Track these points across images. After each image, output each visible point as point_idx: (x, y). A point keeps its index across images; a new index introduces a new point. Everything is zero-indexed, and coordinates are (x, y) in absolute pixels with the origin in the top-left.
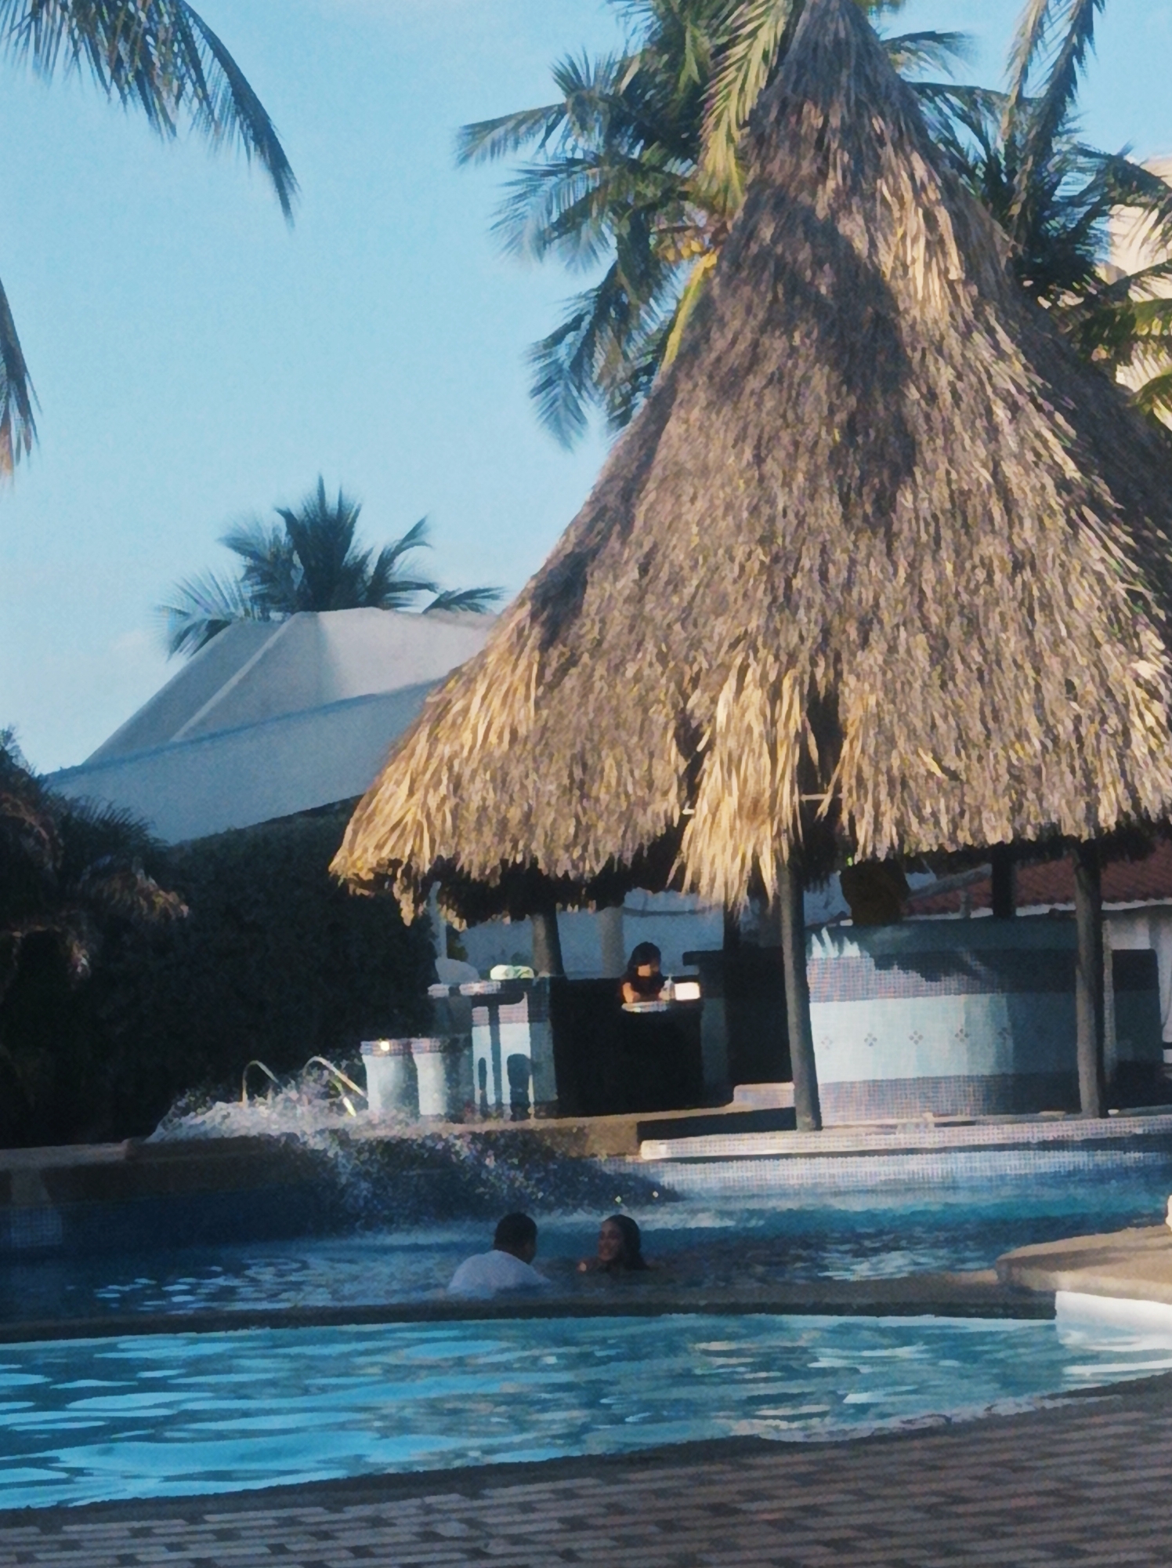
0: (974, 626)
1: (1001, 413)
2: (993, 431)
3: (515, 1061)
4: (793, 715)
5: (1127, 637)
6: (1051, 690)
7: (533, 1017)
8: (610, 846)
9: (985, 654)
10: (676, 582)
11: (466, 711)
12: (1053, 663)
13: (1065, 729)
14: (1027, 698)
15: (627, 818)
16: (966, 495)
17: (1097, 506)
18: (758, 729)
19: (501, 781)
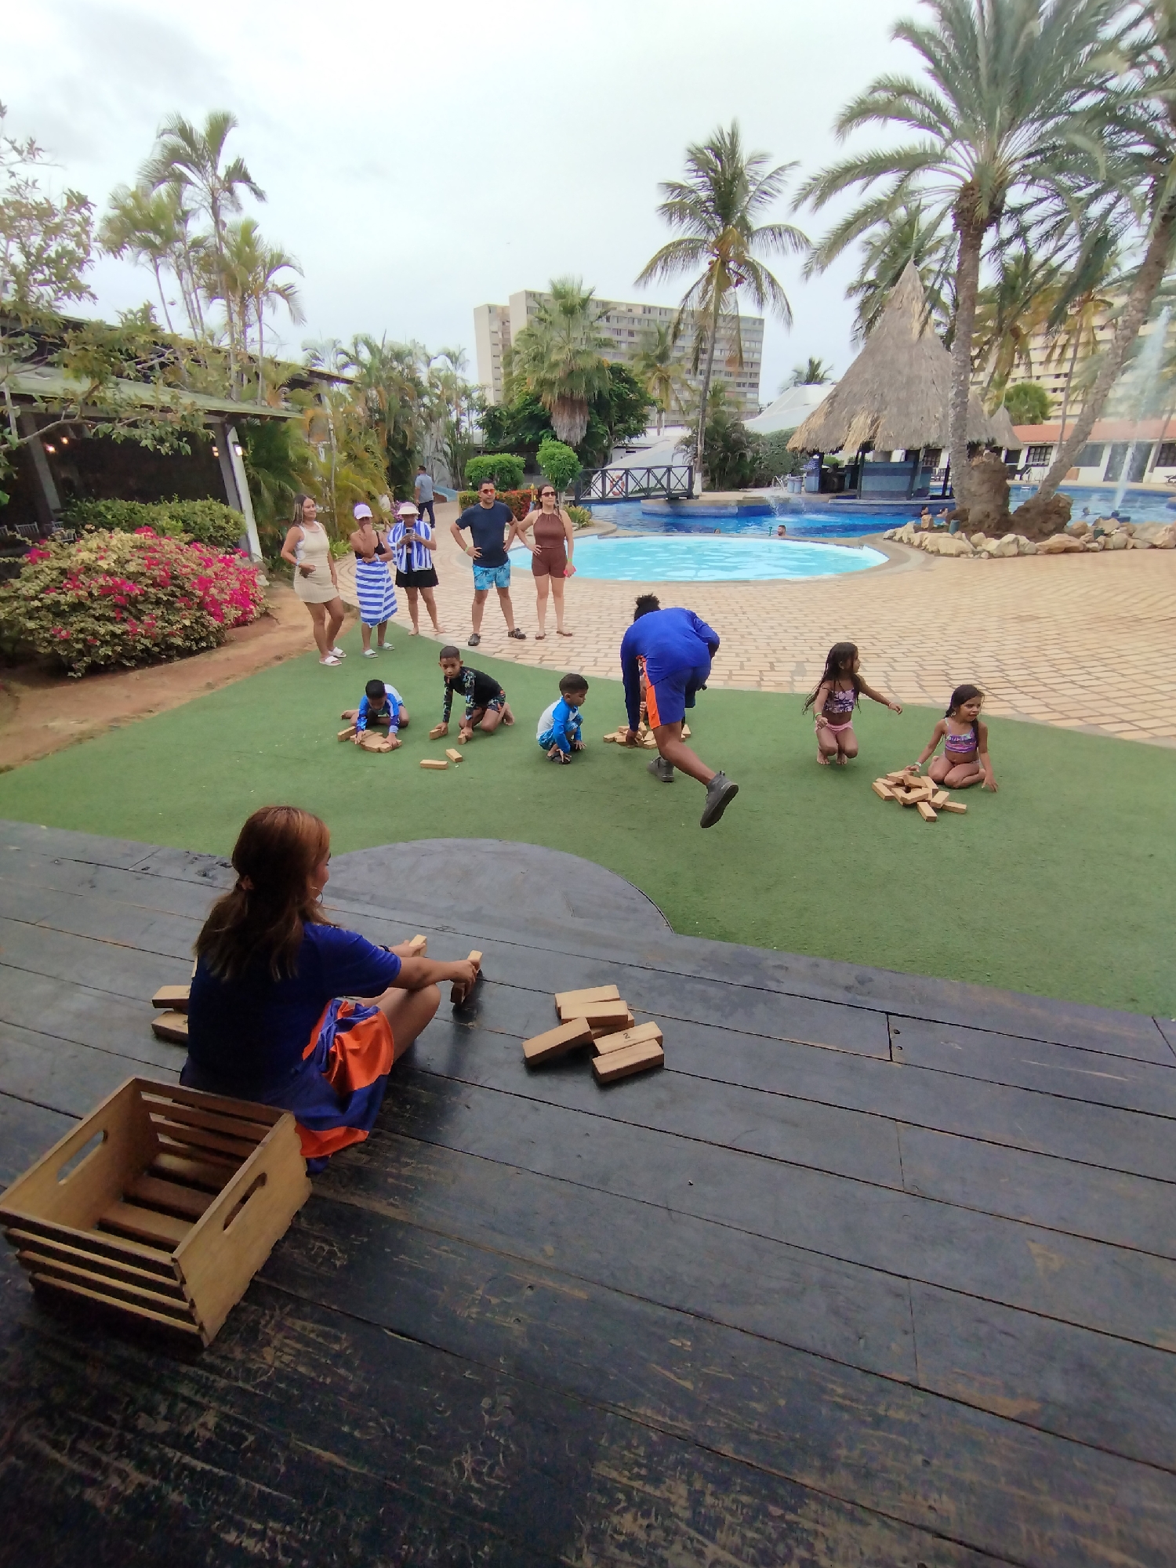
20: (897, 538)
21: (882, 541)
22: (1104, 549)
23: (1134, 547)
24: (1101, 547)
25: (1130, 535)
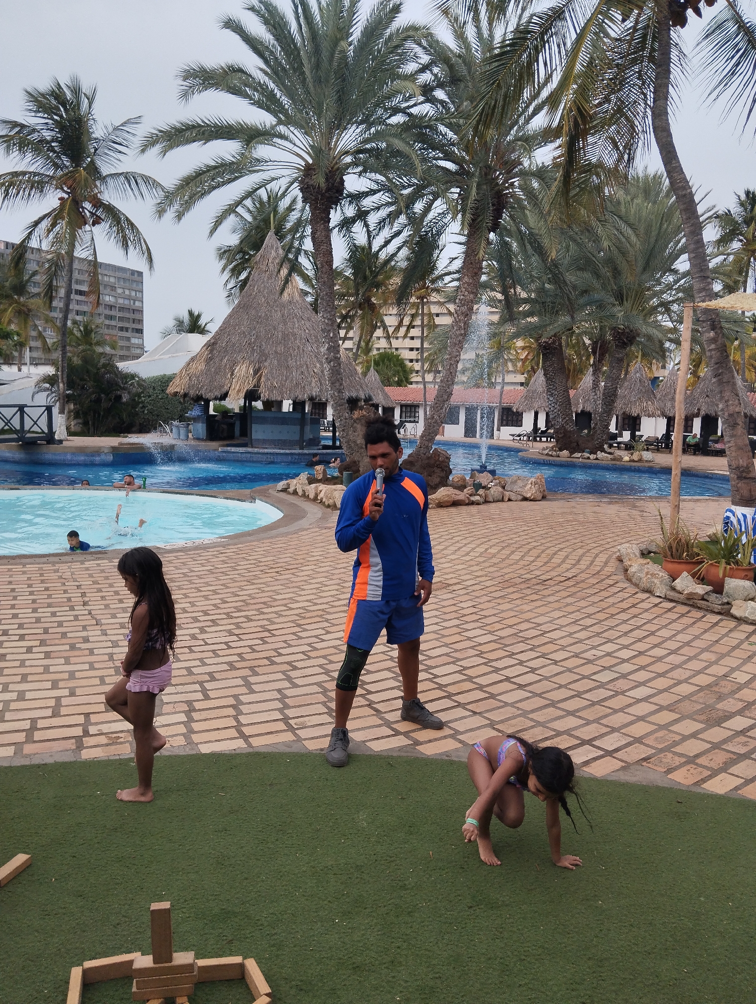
1: (296, 320)
2: (294, 322)
3: (199, 432)
6: (299, 372)
7: (203, 424)
9: (287, 365)
10: (233, 345)
12: (300, 368)
13: (300, 380)
14: (294, 374)
15: (219, 389)
19: (198, 379)
20: (291, 490)
21: (275, 493)
22: (486, 502)
23: (509, 500)
24: (482, 500)
25: (504, 487)
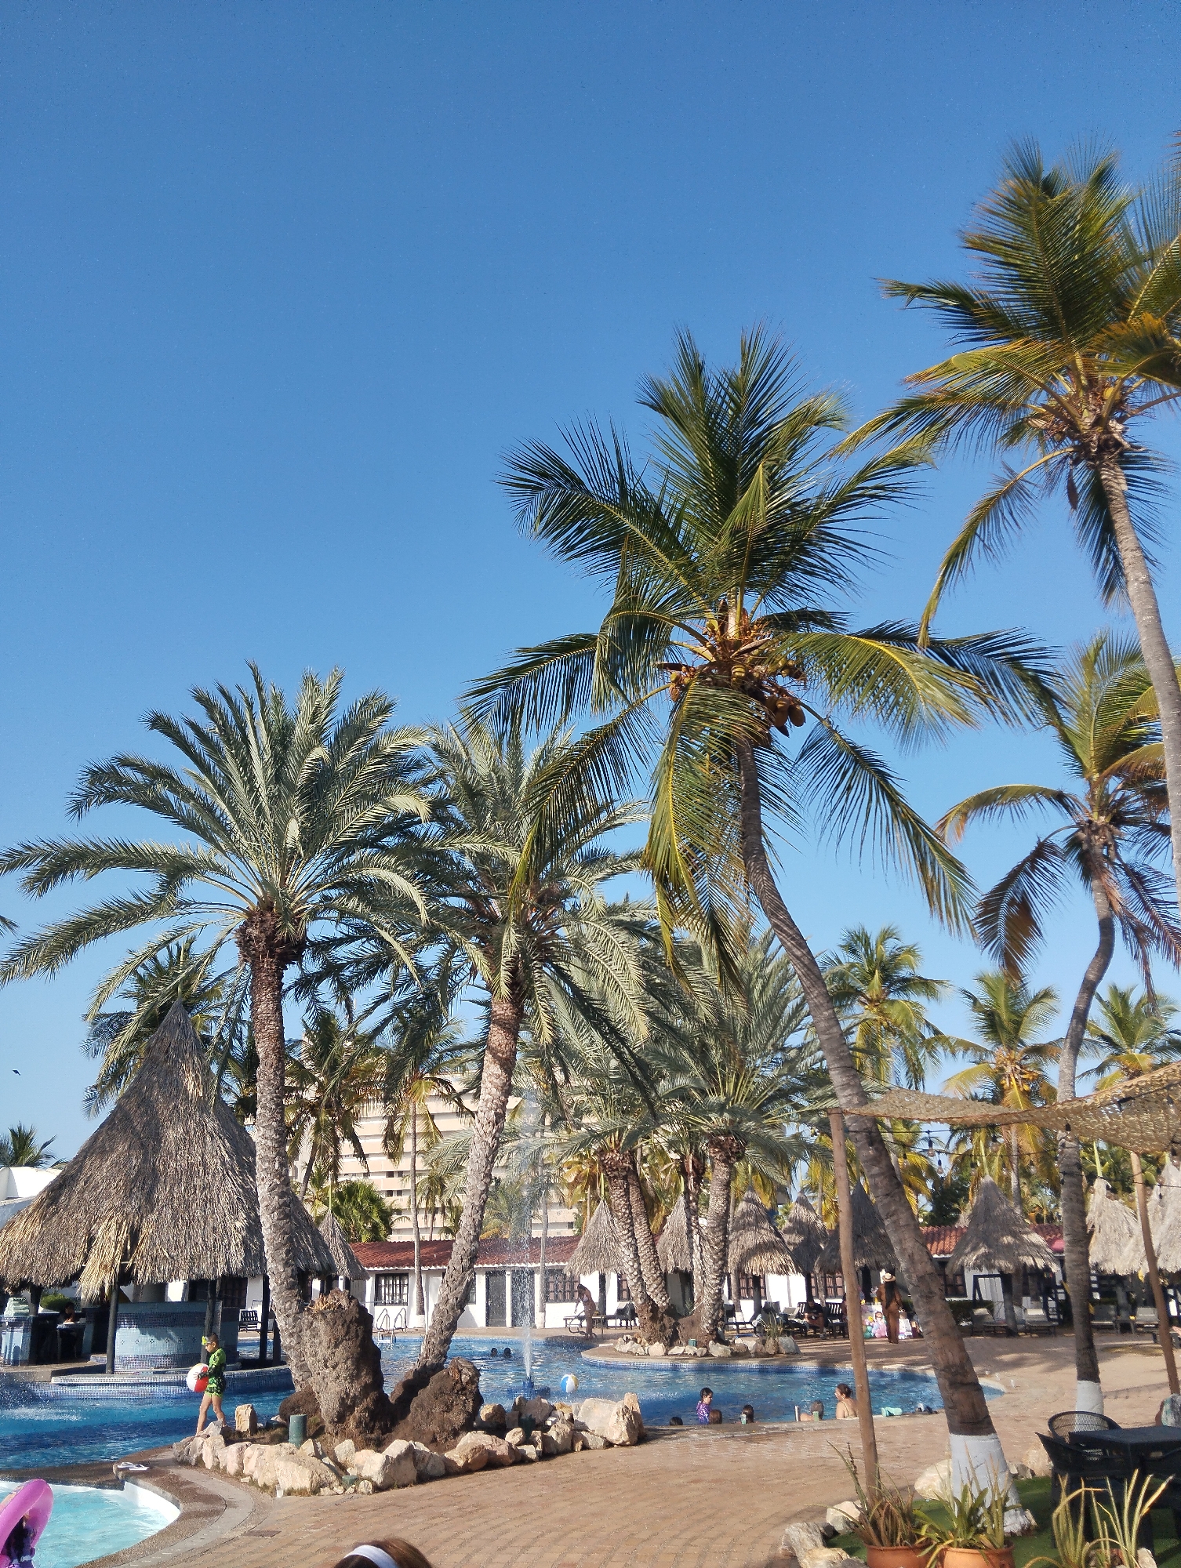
0: (187, 1208)
1: (208, 1139)
2: (205, 1143)
3: (17, 1348)
4: (124, 1235)
5: (235, 1212)
6: (209, 1229)
7: (25, 1331)
8: (57, 1275)
9: (189, 1217)
10: (96, 1187)
11: (18, 1226)
12: (210, 1221)
13: (210, 1243)
14: (200, 1232)
15: (64, 1267)
16: (193, 1164)
17: (233, 1170)
18: (113, 1238)
19: (25, 1251)
20: (190, 1458)
22: (546, 1455)
23: (584, 1448)
24: (538, 1453)
